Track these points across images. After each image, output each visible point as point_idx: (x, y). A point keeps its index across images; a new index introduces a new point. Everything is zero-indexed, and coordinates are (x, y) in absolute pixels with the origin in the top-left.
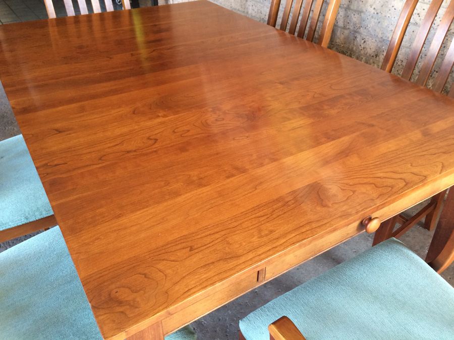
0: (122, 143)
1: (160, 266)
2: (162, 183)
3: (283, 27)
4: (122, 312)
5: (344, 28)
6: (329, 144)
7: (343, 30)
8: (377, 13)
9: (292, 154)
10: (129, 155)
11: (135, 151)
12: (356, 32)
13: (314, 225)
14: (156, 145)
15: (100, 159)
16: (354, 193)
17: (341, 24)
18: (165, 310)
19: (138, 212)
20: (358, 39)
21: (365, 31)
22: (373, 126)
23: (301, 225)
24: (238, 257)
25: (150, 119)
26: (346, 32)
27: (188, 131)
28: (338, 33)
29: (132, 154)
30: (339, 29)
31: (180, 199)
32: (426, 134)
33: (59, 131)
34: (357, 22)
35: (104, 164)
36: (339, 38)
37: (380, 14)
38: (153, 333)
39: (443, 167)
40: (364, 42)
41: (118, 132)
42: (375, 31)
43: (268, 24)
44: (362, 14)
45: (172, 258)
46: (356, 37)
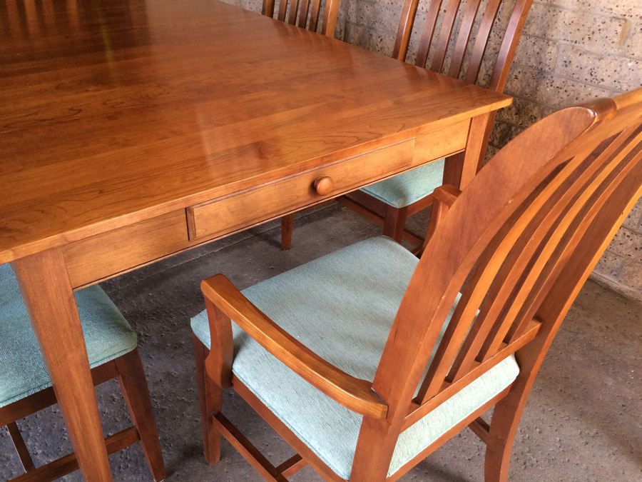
0: (36, 113)
1: (62, 204)
2: (80, 145)
3: (282, 18)
4: (11, 237)
5: (358, 24)
6: (288, 112)
7: (356, 27)
8: (392, 3)
9: (242, 120)
10: (43, 123)
11: (52, 119)
12: (371, 28)
13: (245, 172)
14: (79, 115)
15: (6, 127)
17: (353, 19)
18: (60, 234)
19: (44, 167)
20: (374, 38)
21: (380, 26)
22: (343, 97)
23: (232, 172)
25: (77, 93)
26: (360, 29)
28: (352, 32)
29: (46, 122)
30: (352, 26)
31: (98, 156)
32: (397, 103)
34: (371, 16)
35: (9, 131)
36: (353, 38)
37: (394, 4)
38: (56, 279)
39: (404, 127)
40: (381, 40)
41: (33, 104)
42: (391, 25)
43: (263, 13)
44: (376, 5)
45: (77, 199)
46: (371, 35)
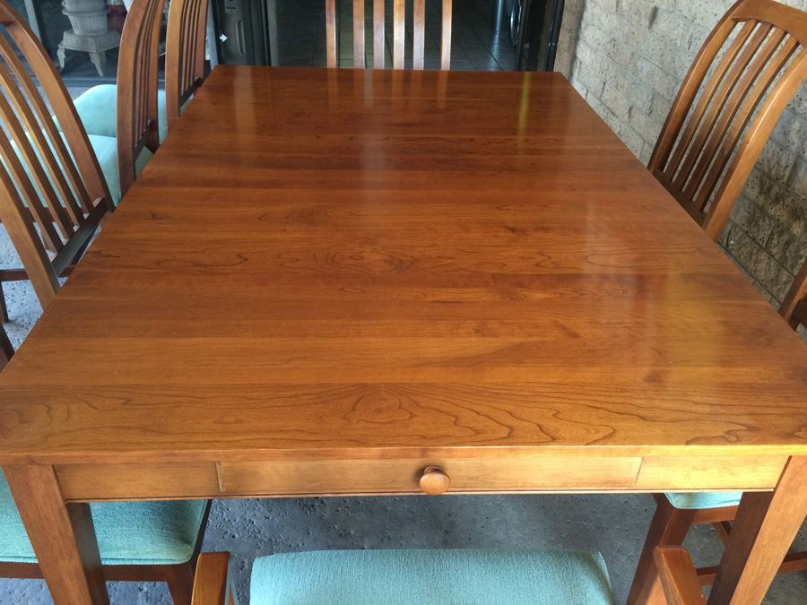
0: (202, 252)
14: (238, 267)
15: (158, 264)
16: (410, 418)
23: (283, 429)
24: (162, 433)
27: (298, 260)
33: (154, 216)
35: (155, 271)
45: (95, 404)
